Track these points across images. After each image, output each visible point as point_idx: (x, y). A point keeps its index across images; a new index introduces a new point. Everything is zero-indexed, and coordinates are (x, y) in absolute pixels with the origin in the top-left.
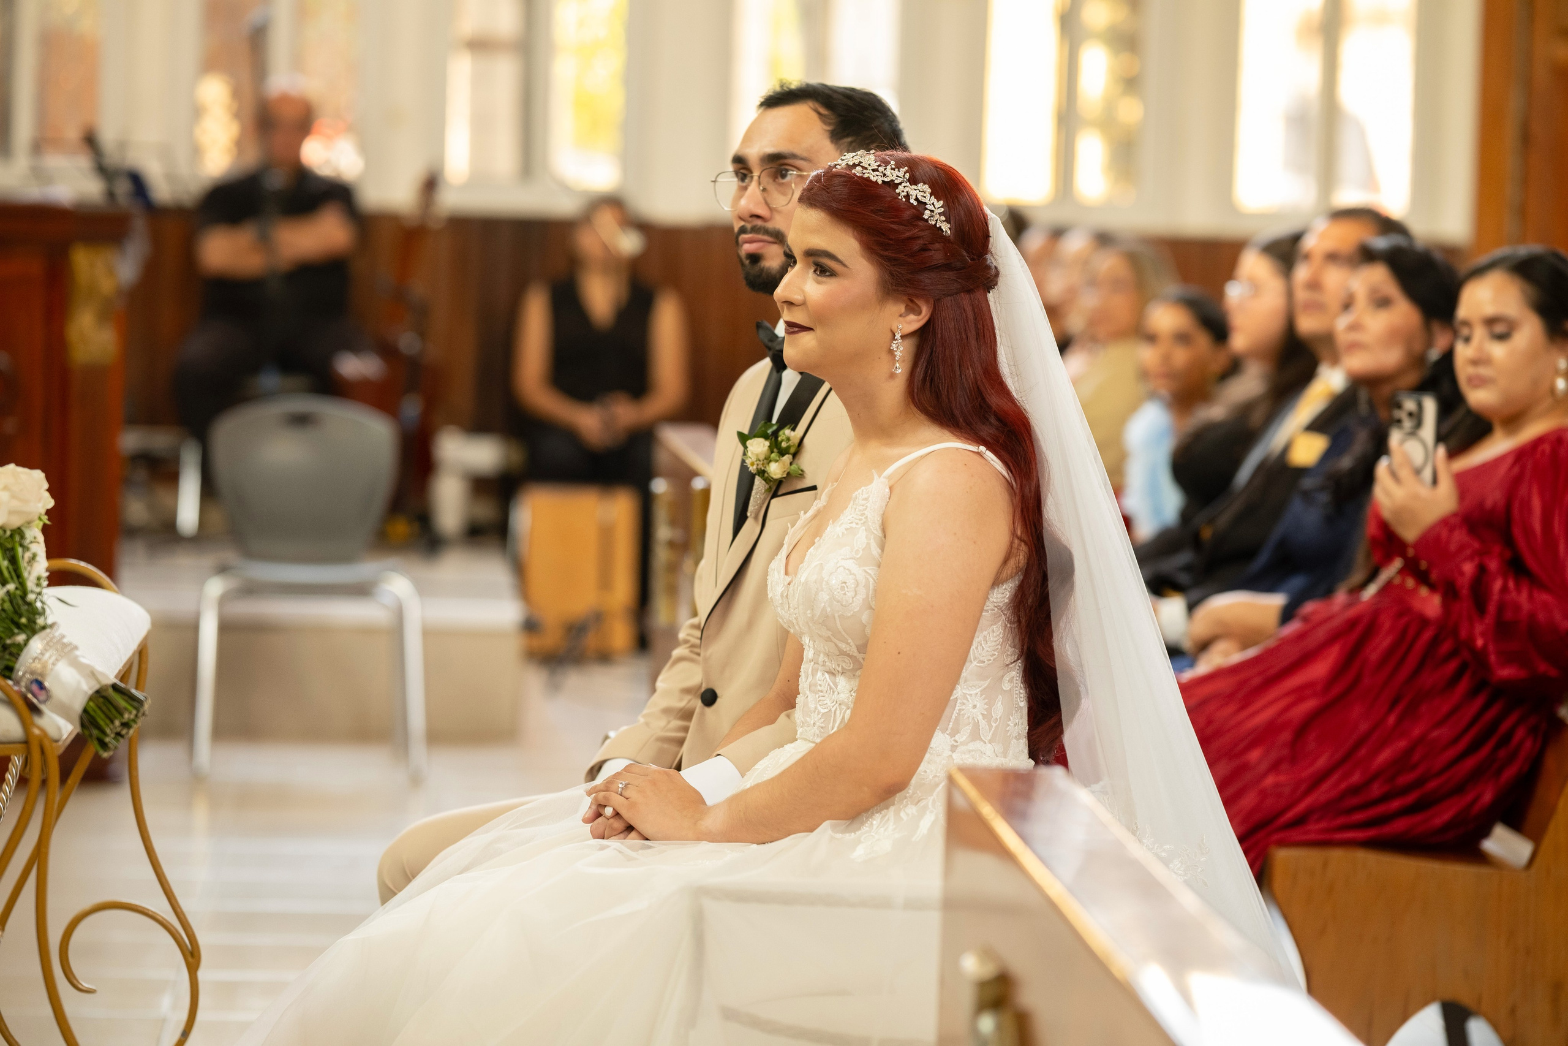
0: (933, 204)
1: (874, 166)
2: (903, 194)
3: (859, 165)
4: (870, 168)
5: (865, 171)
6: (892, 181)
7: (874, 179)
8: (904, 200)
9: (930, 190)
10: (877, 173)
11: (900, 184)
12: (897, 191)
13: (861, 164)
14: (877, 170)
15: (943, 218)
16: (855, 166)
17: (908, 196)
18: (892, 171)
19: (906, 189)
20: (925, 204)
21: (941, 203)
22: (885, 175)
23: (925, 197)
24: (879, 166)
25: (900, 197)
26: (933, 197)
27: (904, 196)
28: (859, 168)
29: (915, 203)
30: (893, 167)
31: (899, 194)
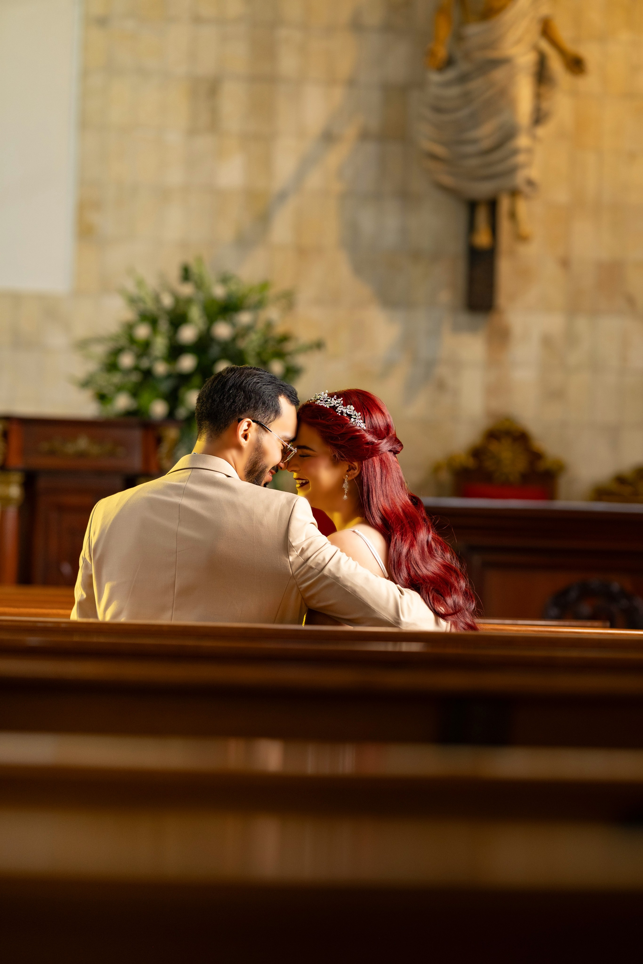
0: (355, 415)
2: (339, 412)
3: (319, 399)
6: (335, 405)
7: (325, 406)
8: (340, 414)
9: (354, 408)
10: (327, 402)
11: (338, 407)
12: (337, 410)
13: (320, 399)
14: (327, 401)
15: (361, 421)
17: (342, 413)
18: (334, 401)
19: (341, 409)
20: (351, 415)
21: (360, 413)
22: (331, 403)
25: (338, 414)
27: (340, 413)
28: (319, 401)
29: (346, 415)
31: (338, 412)
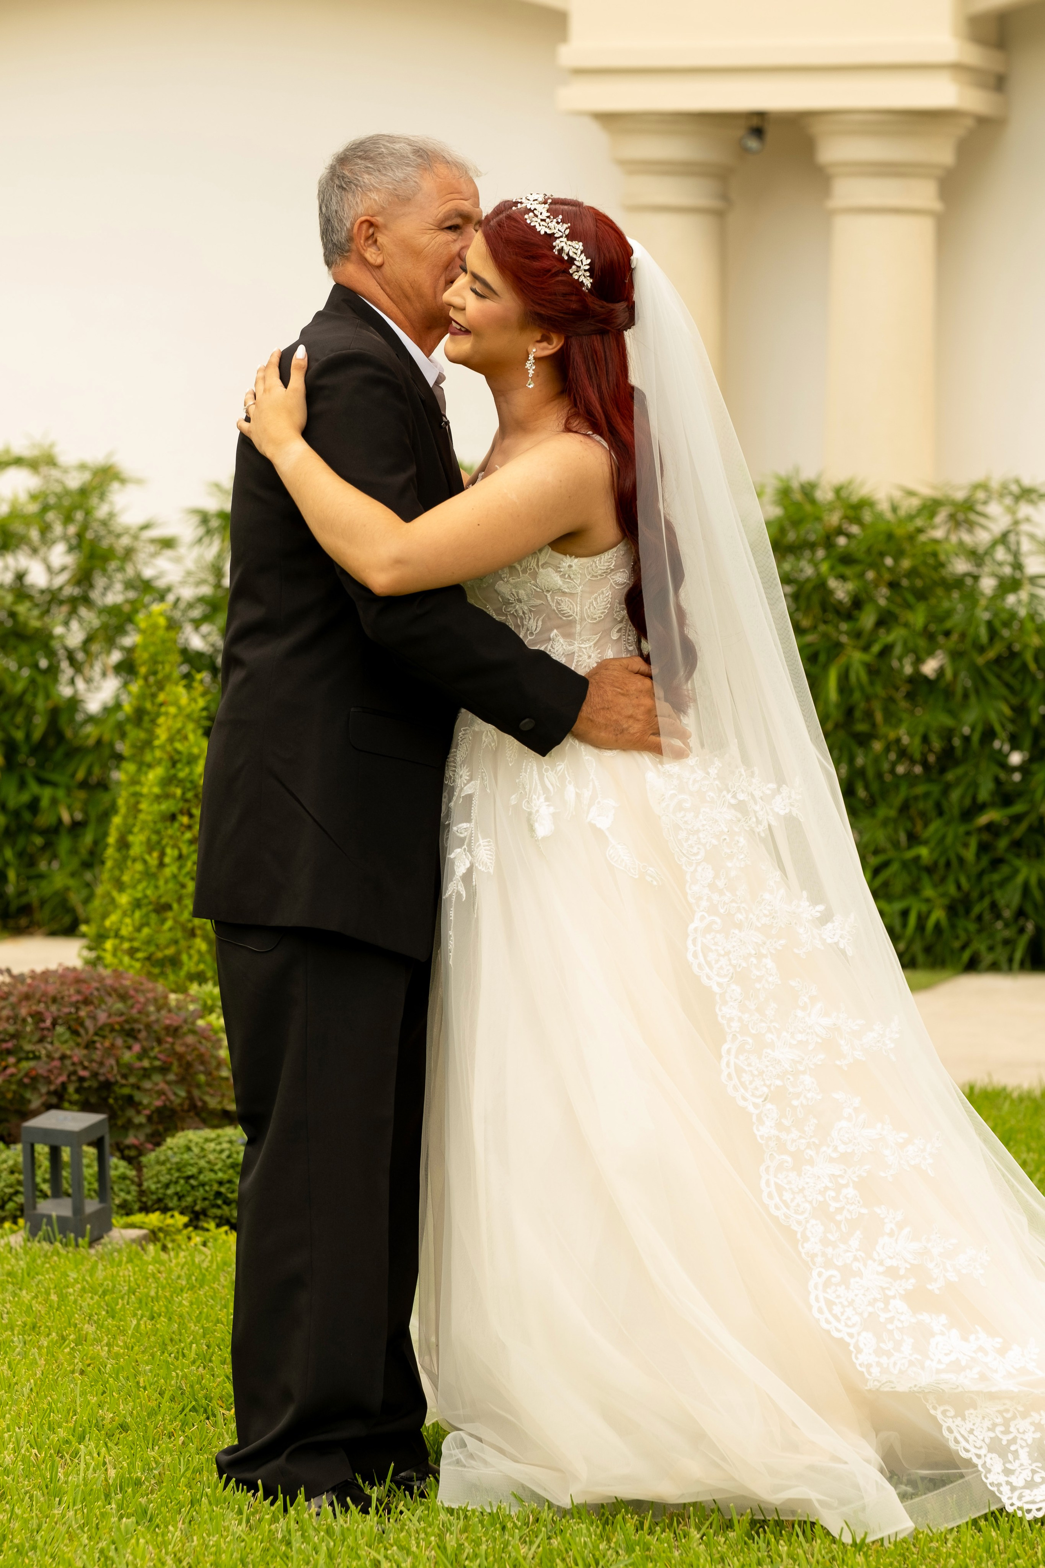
1: (543, 217)
4: (540, 217)
5: (535, 219)
16: (530, 210)
23: (576, 254)
24: (548, 217)
26: (583, 254)
30: (560, 221)
